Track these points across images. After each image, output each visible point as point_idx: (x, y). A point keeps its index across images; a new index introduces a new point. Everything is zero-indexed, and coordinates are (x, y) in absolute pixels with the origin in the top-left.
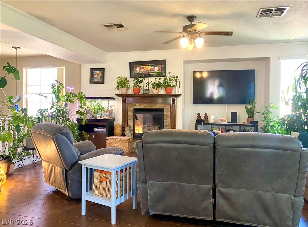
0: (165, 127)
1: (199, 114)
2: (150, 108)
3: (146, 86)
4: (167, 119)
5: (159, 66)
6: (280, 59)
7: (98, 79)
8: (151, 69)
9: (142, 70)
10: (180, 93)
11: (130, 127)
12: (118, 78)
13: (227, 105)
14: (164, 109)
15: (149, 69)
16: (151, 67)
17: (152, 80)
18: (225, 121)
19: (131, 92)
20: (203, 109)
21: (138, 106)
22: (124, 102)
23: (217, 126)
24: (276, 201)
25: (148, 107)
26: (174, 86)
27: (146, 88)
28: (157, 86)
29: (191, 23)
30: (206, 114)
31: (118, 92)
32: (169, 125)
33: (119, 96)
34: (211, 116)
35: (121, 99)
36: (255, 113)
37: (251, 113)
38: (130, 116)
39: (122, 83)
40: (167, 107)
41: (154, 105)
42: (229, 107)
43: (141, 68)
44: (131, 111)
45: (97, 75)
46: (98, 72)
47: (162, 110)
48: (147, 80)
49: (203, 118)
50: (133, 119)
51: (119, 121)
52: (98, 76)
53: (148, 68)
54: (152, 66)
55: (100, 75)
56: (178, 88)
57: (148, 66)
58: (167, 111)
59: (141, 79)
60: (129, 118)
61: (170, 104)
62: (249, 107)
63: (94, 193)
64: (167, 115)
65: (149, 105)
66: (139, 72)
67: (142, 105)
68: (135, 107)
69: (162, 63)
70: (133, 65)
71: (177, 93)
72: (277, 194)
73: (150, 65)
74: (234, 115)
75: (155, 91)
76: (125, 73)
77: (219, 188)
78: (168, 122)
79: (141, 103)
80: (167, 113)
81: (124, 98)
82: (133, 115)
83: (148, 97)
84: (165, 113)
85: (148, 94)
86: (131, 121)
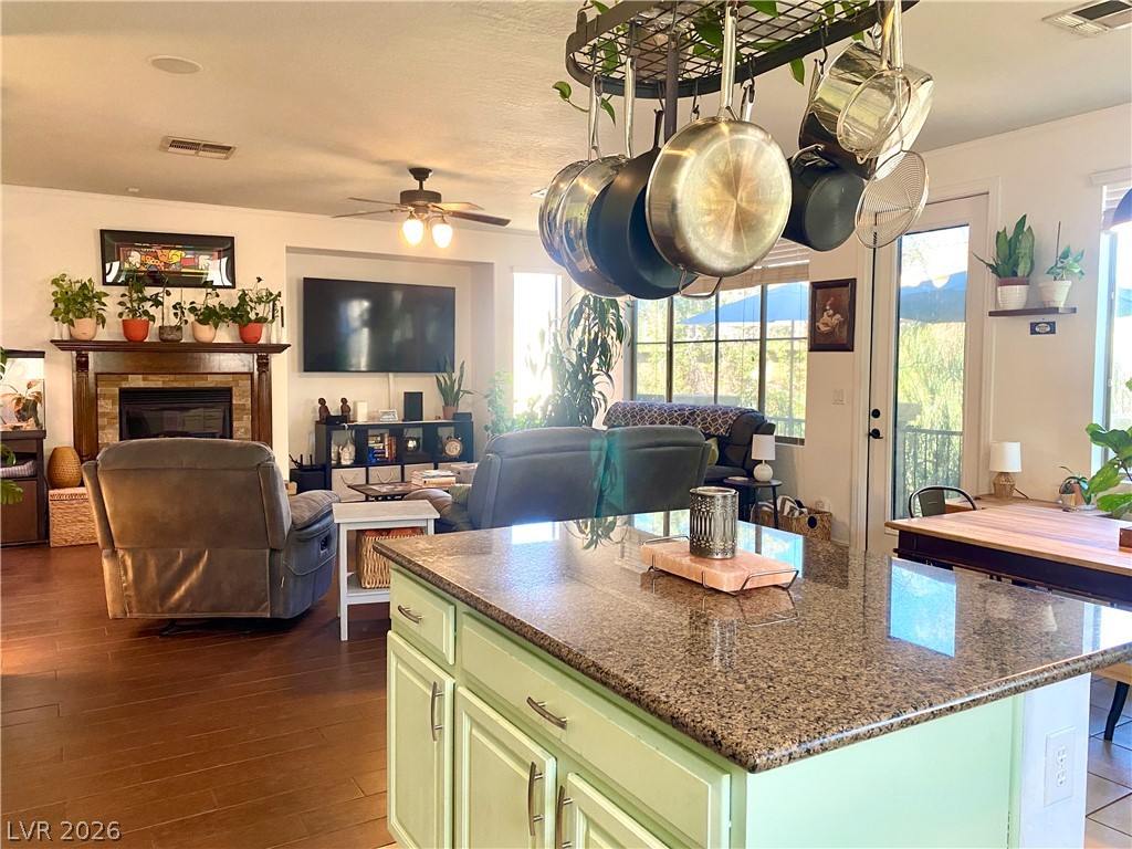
1: (322, 401)
2: (184, 385)
3: (176, 314)
4: (241, 419)
5: (213, 255)
8: (183, 263)
9: (150, 261)
10: (284, 342)
12: (55, 282)
13: (391, 375)
14: (229, 390)
15: (176, 259)
16: (184, 254)
17: (195, 296)
20: (332, 389)
21: (136, 382)
22: (82, 365)
23: (376, 431)
25: (176, 385)
26: (264, 320)
27: (174, 322)
28: (209, 316)
29: (420, 186)
30: (344, 401)
32: (248, 436)
33: (62, 345)
34: (357, 403)
36: (461, 393)
38: (104, 414)
40: (241, 383)
41: (196, 376)
42: (395, 378)
43: (147, 254)
44: (111, 397)
47: (226, 393)
48: (177, 295)
50: (118, 425)
53: (175, 255)
54: (188, 252)
56: (276, 326)
57: (173, 251)
58: (242, 396)
59: (150, 291)
60: (102, 421)
61: (252, 374)
62: (443, 377)
64: (242, 407)
65: (178, 376)
66: (138, 265)
67: (151, 377)
68: (125, 385)
69: (223, 246)
70: (113, 242)
71: (274, 341)
73: (179, 249)
74: (413, 402)
75: (206, 333)
76: (84, 266)
78: (246, 429)
79: (146, 372)
80: (241, 400)
81: (79, 349)
82: (118, 411)
83: (173, 351)
84: (234, 402)
85: (178, 341)
86: (111, 431)
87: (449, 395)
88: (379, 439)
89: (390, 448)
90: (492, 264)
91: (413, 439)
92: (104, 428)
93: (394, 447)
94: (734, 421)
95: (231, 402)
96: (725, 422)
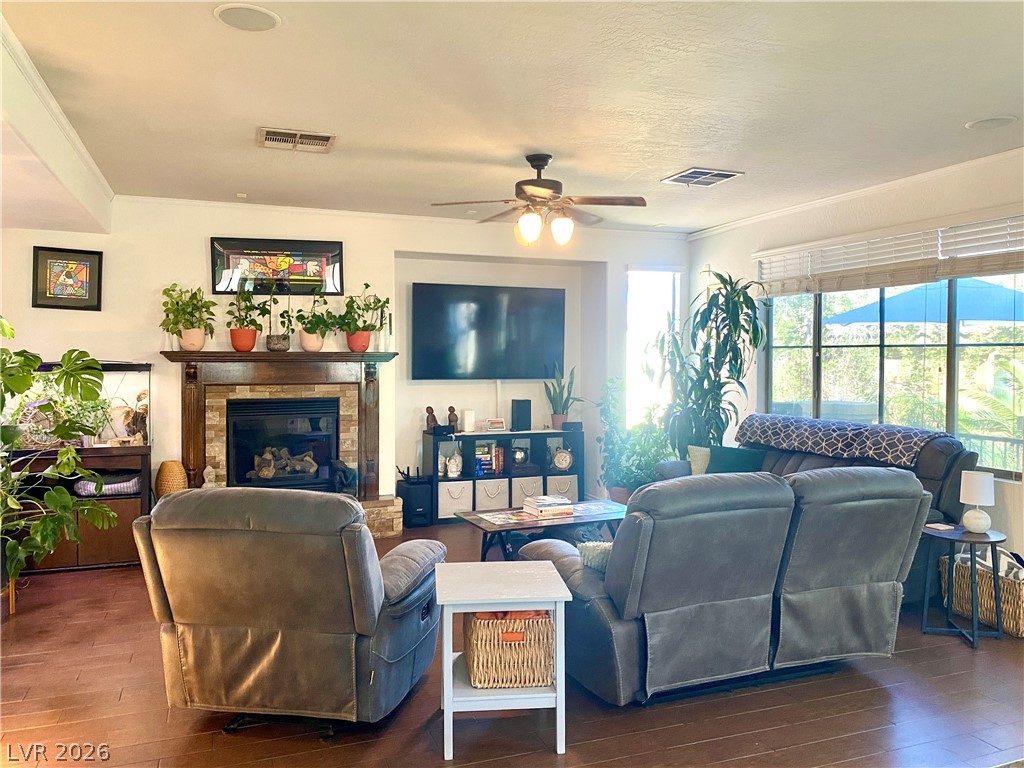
0: (341, 454)
1: (430, 410)
2: (291, 396)
3: (283, 323)
4: (348, 430)
5: (321, 261)
6: (627, 268)
7: (70, 290)
8: (291, 270)
9: (259, 269)
10: (391, 350)
11: (216, 466)
12: (166, 292)
13: (499, 381)
14: (336, 401)
15: (285, 266)
16: (292, 261)
17: (302, 304)
18: (500, 425)
19: (218, 343)
20: (440, 396)
21: (243, 393)
22: (190, 376)
23: (483, 442)
24: (874, 598)
25: (283, 396)
26: (372, 328)
27: (282, 331)
28: (317, 324)
29: (539, 175)
30: (452, 409)
31: (172, 343)
32: (355, 448)
33: (171, 356)
34: (467, 412)
35: (176, 368)
36: (571, 401)
38: (212, 427)
39: (184, 312)
40: (348, 393)
41: (303, 386)
43: (255, 261)
44: (219, 409)
45: (69, 275)
46: (72, 265)
47: (334, 403)
48: (285, 302)
50: (225, 438)
51: (167, 445)
52: (70, 281)
53: (283, 262)
54: (295, 258)
55: (84, 275)
56: (385, 335)
57: (281, 258)
58: (349, 406)
59: (258, 300)
60: (209, 434)
61: (359, 384)
64: (349, 418)
65: (287, 387)
66: (248, 273)
67: (258, 388)
68: (233, 396)
69: (331, 251)
70: (223, 250)
71: (382, 350)
72: (876, 584)
73: (287, 256)
74: (521, 410)
75: (314, 343)
76: (194, 276)
78: (353, 442)
79: (254, 382)
80: (348, 410)
81: (190, 362)
82: (225, 423)
83: (281, 361)
84: (341, 413)
85: (285, 351)
86: (218, 444)
87: (558, 404)
88: (486, 449)
89: (497, 459)
90: (605, 263)
91: (521, 449)
92: (212, 440)
93: (501, 458)
94: (922, 448)
95: (338, 413)
96: (909, 449)
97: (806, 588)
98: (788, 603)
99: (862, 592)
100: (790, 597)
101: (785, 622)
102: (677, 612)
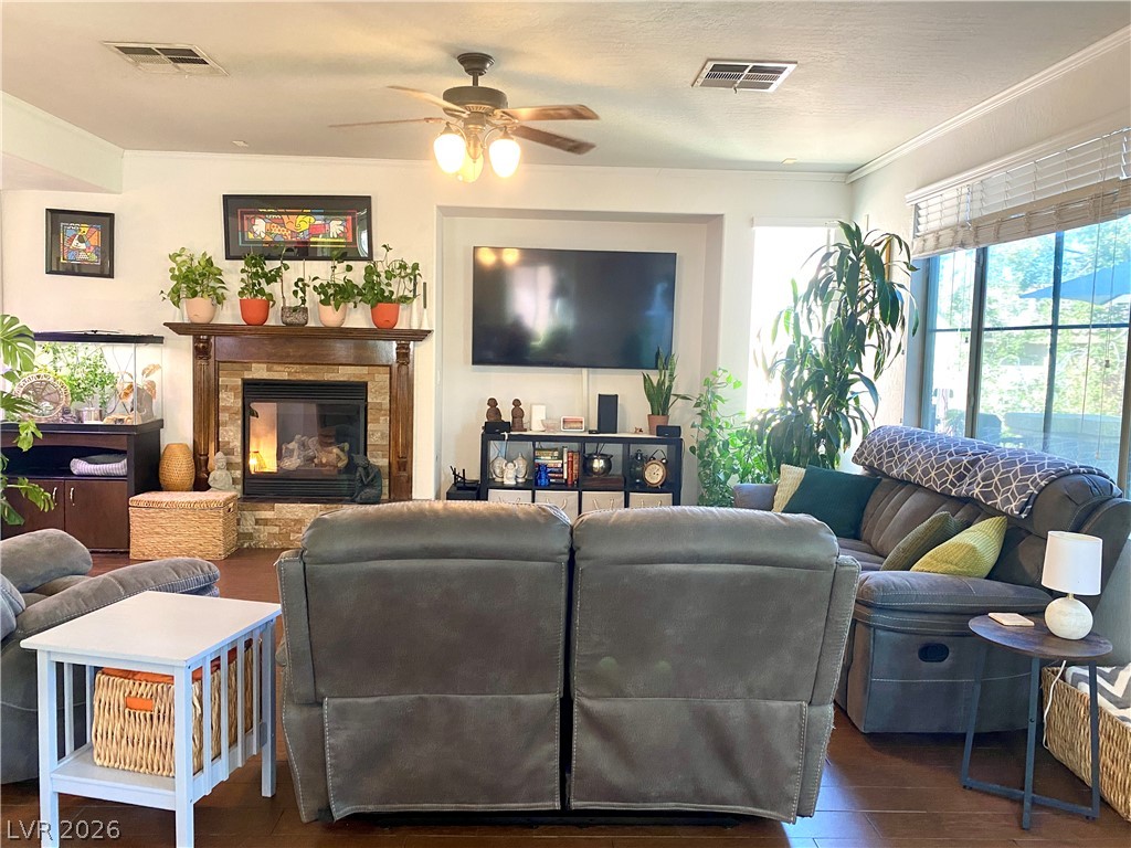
0: (369, 448)
1: (492, 403)
2: (311, 378)
3: (295, 293)
4: (377, 421)
5: (346, 220)
6: (752, 222)
7: (82, 256)
8: (313, 230)
9: (276, 230)
10: (425, 327)
11: (229, 453)
12: (173, 257)
13: (585, 371)
14: (365, 385)
15: (305, 226)
16: (313, 219)
17: (318, 271)
18: (579, 425)
19: (230, 315)
20: (508, 385)
21: (259, 372)
22: (201, 352)
23: (553, 445)
25: (303, 377)
26: (404, 299)
27: (295, 302)
28: (340, 294)
29: (475, 82)
30: (517, 403)
31: (177, 316)
32: (386, 442)
33: (179, 328)
34: (534, 407)
35: (188, 341)
36: (672, 398)
37: (659, 399)
38: (227, 409)
39: (193, 279)
40: (378, 377)
41: (326, 367)
42: (591, 376)
43: (273, 221)
44: (233, 389)
45: (81, 240)
46: (85, 229)
47: (360, 389)
48: (297, 269)
49: (507, 417)
50: (240, 422)
51: (179, 431)
52: (83, 246)
53: (302, 223)
54: (317, 217)
55: (95, 240)
56: (418, 304)
57: (301, 217)
58: (378, 392)
59: (271, 265)
60: (223, 417)
61: (390, 366)
62: (655, 377)
63: (98, 762)
64: (379, 407)
65: (307, 367)
66: (263, 235)
67: (276, 367)
68: (248, 376)
69: (356, 208)
70: (237, 208)
71: (415, 327)
72: (762, 702)
73: (307, 214)
74: (608, 405)
75: (329, 317)
76: (207, 239)
77: (584, 700)
78: (383, 434)
79: (272, 360)
80: (378, 397)
81: (203, 338)
82: (240, 404)
83: (298, 337)
84: (369, 400)
85: (303, 325)
86: (232, 428)
88: (556, 454)
89: (570, 464)
90: (722, 216)
91: (603, 456)
92: (226, 424)
93: (575, 466)
94: (1042, 490)
95: (366, 400)
96: (1023, 490)
97: (619, 693)
98: (586, 713)
99: (734, 711)
100: (587, 703)
101: (583, 741)
102: (376, 703)
